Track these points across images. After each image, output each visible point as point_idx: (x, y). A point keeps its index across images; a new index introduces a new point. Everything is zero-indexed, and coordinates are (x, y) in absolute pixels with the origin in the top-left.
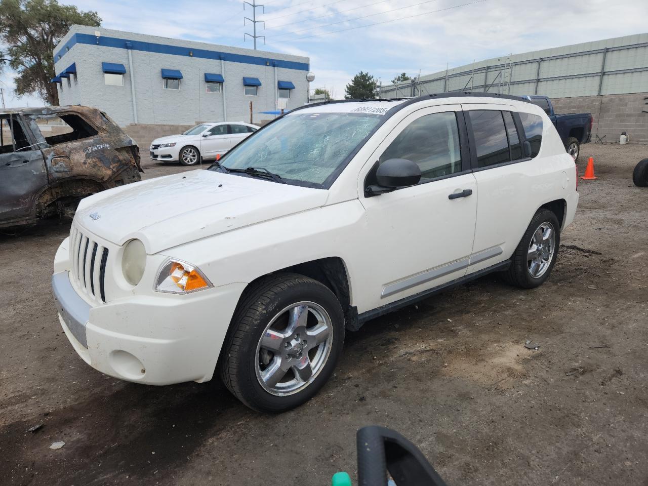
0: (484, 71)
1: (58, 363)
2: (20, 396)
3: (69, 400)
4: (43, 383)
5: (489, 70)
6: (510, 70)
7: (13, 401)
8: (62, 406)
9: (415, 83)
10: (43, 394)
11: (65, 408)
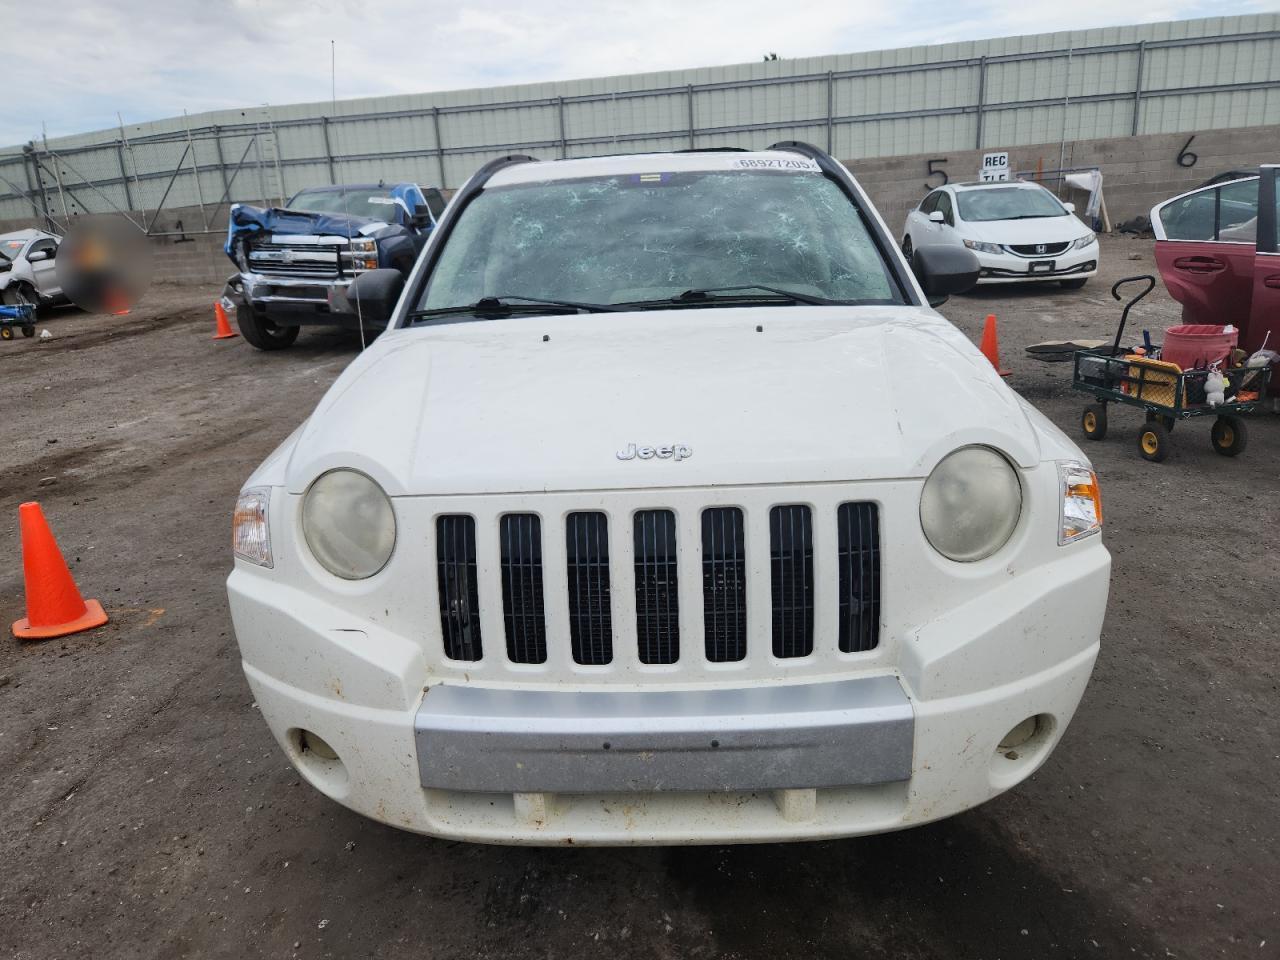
0: (212, 135)
5: (222, 134)
6: (272, 136)
9: (34, 155)
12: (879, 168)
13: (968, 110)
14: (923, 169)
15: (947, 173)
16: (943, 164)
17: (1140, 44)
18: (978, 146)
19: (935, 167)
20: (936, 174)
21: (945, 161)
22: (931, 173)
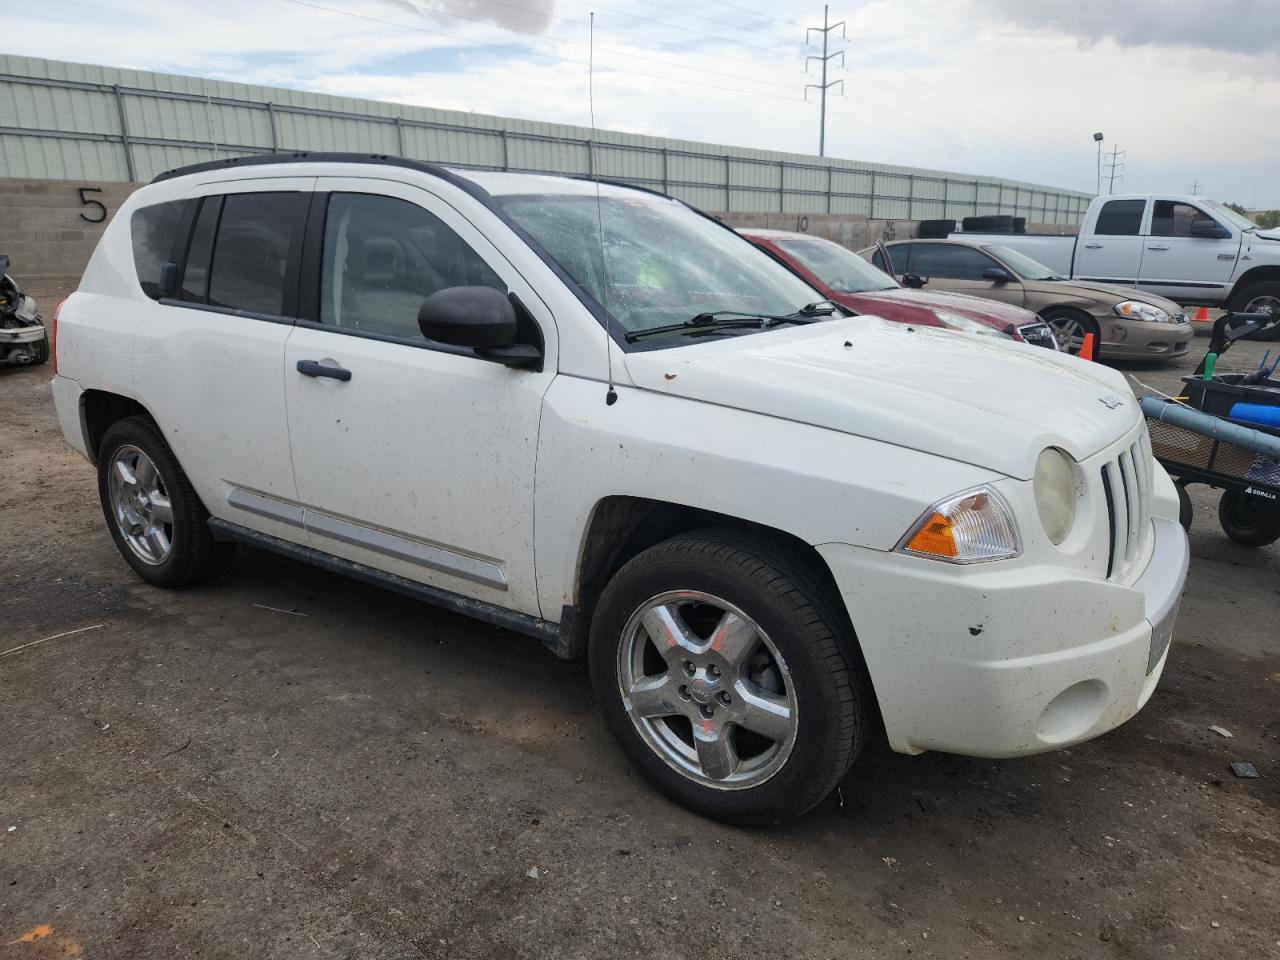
1: (1129, 876)
2: (1254, 857)
3: (1163, 781)
4: (1192, 849)
7: (1273, 856)
8: (1182, 779)
10: (1203, 826)
11: (1179, 773)
12: (16, 190)
13: (110, 139)
14: (76, 198)
15: (106, 206)
16: (97, 193)
17: (268, 105)
18: (132, 180)
19: (88, 196)
20: (92, 205)
21: (99, 190)
22: (85, 202)
